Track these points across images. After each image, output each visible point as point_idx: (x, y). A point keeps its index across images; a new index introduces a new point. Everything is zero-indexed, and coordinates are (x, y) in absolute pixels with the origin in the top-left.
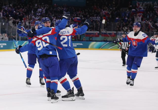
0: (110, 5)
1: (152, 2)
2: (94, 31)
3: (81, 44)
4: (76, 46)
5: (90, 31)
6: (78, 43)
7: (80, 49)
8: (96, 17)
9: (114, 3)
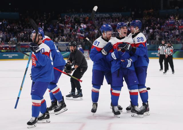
0: (42, 17)
1: (78, 15)
2: (28, 42)
3: (17, 55)
4: (12, 57)
5: (25, 42)
6: (14, 54)
7: (16, 59)
8: (29, 29)
9: (45, 16)
